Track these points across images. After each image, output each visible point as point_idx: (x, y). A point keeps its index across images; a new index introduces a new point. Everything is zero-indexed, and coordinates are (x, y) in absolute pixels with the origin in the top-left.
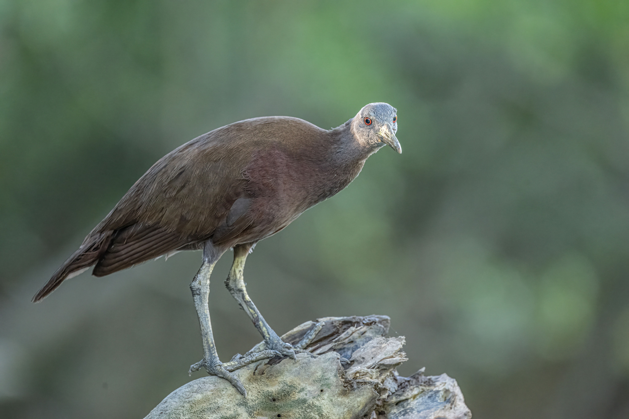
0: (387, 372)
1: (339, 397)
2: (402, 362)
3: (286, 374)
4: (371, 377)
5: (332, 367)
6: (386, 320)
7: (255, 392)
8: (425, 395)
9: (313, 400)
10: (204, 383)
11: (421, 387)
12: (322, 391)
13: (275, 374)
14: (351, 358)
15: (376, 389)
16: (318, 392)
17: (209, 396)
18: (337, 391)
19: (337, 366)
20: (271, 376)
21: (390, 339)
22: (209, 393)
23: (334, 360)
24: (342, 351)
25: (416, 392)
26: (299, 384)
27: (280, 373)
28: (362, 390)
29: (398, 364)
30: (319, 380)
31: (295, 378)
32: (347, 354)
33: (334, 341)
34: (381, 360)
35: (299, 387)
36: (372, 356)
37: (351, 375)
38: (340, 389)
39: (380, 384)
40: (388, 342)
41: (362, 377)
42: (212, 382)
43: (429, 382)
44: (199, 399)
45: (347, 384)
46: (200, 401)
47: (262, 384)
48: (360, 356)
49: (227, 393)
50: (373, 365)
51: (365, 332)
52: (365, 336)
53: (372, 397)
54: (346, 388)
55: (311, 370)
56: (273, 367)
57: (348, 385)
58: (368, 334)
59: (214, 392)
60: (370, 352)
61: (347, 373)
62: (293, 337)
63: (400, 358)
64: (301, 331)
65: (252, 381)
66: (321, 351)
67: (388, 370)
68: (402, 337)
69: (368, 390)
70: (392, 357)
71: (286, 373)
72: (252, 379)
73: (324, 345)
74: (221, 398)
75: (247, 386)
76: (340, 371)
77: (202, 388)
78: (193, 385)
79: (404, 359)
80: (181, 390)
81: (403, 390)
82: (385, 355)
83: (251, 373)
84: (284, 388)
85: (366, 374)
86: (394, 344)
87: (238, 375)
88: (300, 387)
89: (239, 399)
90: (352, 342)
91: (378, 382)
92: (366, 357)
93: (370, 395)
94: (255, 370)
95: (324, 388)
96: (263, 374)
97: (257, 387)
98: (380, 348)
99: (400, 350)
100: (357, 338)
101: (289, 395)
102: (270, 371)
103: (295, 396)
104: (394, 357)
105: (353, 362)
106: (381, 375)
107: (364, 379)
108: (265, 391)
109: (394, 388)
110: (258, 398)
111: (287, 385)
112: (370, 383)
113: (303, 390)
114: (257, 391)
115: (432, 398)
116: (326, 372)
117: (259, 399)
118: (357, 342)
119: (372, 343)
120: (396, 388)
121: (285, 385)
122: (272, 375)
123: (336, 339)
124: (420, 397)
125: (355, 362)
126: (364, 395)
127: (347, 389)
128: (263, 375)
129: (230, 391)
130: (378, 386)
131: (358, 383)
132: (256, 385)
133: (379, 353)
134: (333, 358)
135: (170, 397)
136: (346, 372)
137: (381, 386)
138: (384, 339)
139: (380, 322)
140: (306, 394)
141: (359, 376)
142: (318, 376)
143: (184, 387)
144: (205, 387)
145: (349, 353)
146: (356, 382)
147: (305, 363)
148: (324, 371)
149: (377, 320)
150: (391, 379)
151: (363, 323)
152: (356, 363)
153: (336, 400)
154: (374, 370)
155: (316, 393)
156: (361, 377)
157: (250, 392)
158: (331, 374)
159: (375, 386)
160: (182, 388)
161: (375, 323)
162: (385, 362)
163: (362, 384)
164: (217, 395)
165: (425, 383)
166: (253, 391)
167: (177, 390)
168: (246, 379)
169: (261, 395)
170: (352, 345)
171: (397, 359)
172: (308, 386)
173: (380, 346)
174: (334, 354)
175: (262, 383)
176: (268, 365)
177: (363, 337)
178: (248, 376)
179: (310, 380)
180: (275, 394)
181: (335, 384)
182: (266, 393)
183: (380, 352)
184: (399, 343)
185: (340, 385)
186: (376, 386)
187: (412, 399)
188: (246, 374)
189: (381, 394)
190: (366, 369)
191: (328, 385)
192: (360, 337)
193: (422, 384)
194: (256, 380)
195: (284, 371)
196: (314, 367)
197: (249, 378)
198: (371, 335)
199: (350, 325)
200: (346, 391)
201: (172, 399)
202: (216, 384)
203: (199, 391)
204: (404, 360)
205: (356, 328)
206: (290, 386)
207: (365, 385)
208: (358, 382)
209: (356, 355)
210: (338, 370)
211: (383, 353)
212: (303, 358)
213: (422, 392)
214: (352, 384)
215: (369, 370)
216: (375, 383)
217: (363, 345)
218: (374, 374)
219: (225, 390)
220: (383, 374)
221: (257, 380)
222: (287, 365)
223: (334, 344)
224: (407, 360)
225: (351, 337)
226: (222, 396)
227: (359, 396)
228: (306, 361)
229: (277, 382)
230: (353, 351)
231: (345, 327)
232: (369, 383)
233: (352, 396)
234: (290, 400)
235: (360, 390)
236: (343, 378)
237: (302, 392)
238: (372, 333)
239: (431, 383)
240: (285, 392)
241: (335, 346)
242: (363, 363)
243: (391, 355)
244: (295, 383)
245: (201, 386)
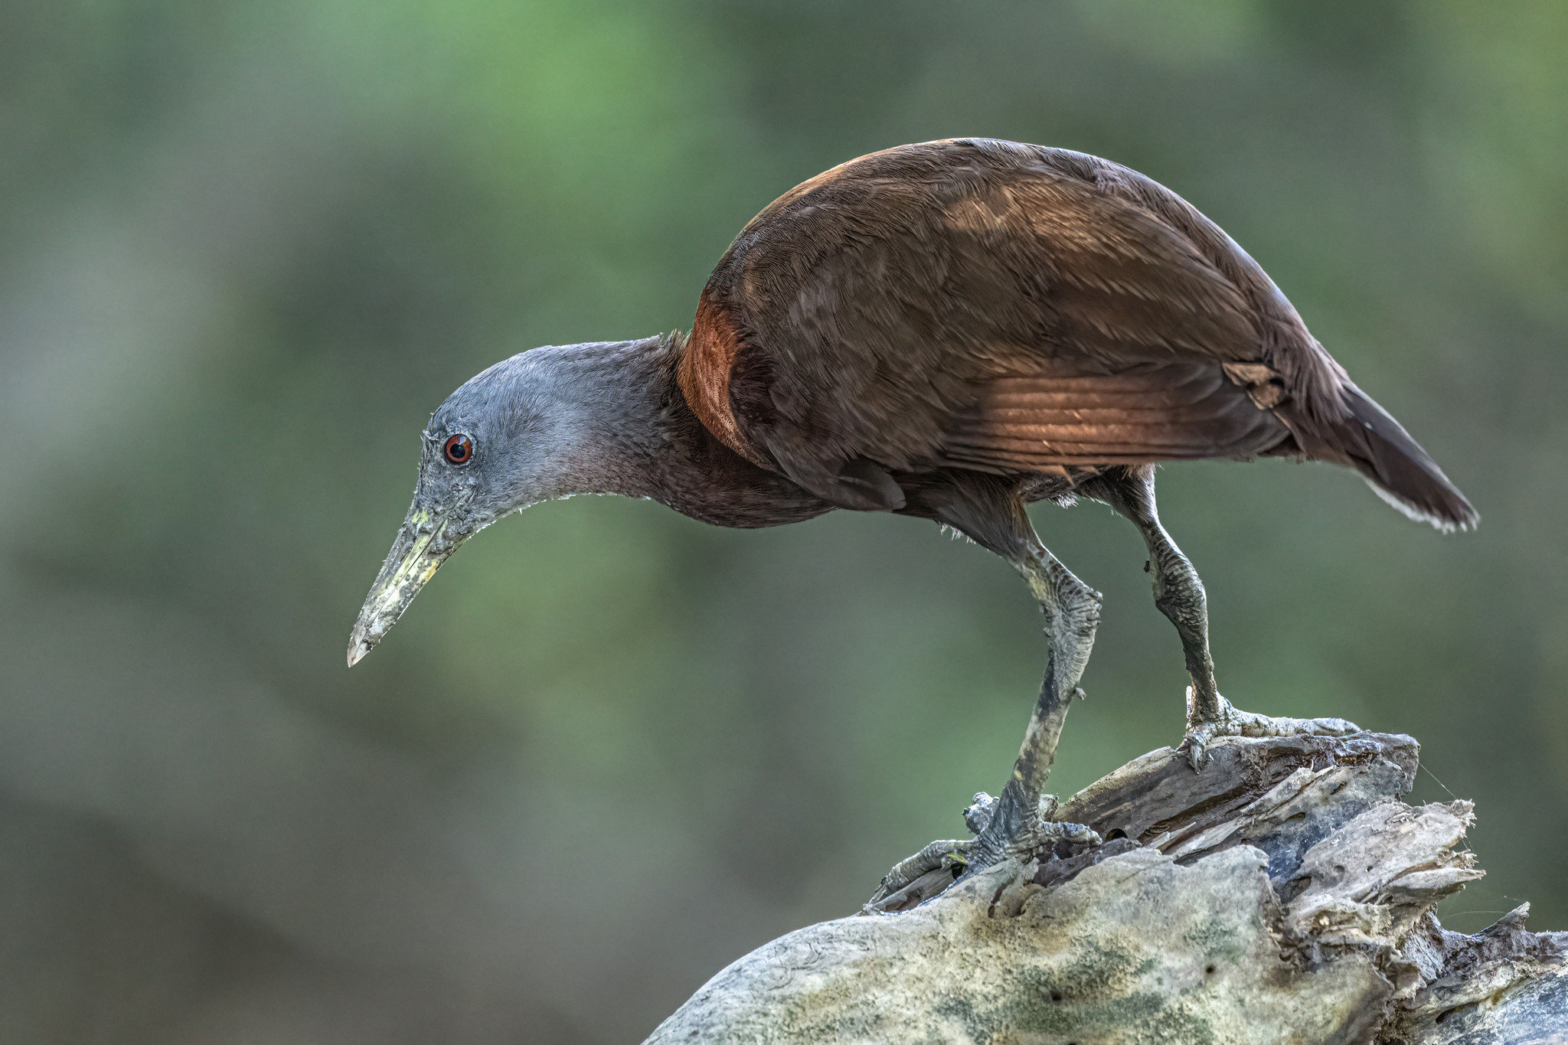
0: (1416, 914)
1: (1265, 992)
2: (1466, 882)
3: (1094, 914)
4: (1367, 928)
5: (1243, 893)
6: (1411, 746)
7: (994, 970)
8: (1530, 990)
9: (1182, 999)
10: (830, 938)
11: (1518, 966)
12: (1210, 970)
13: (1058, 913)
14: (1299, 867)
15: (1382, 968)
16: (1198, 975)
17: (848, 982)
18: (1259, 971)
19: (1258, 893)
20: (1048, 920)
21: (1426, 807)
22: (848, 973)
23: (1251, 872)
24: (1269, 845)
25: (1501, 980)
26: (1137, 948)
27: (1074, 910)
28: (1341, 970)
29: (1451, 888)
30: (1200, 935)
31: (1123, 926)
32: (1284, 854)
33: (1244, 810)
34: (1398, 876)
35: (1135, 957)
36: (1369, 861)
37: (1303, 923)
38: (1270, 967)
39: (1394, 953)
40: (1420, 819)
41: (1340, 930)
42: (857, 937)
43: (1543, 950)
44: (816, 992)
45: (1291, 950)
46: (817, 996)
47: (1017, 947)
48: (1330, 862)
49: (905, 971)
50: (1372, 890)
51: (1342, 785)
52: (1343, 798)
53: (1371, 993)
54: (1288, 963)
55: (1176, 903)
56: (1052, 891)
57: (1293, 954)
58: (1354, 792)
59: (865, 968)
60: (1362, 849)
61: (1293, 914)
62: (1112, 798)
63: (1458, 869)
64: (1137, 777)
65: (983, 935)
66: (1204, 842)
67: (1419, 907)
68: (1465, 803)
69: (1358, 971)
70: (1433, 865)
71: (1093, 910)
72: (984, 929)
73: (1212, 824)
74: (884, 987)
75: (969, 950)
76: (1270, 907)
77: (823, 955)
78: (793, 945)
79: (1473, 871)
80: (755, 961)
81: (1460, 972)
82: (1412, 858)
83: (980, 911)
84: (1088, 959)
85: (1350, 918)
86: (1438, 825)
87: (938, 917)
88: (1139, 958)
89: (943, 992)
90: (1300, 816)
91: (1388, 944)
92: (1350, 865)
93: (1364, 984)
94: (994, 902)
95: (1219, 962)
96: (1019, 912)
97: (1002, 954)
98: (1395, 836)
99: (1459, 845)
100: (1316, 805)
101: (1104, 983)
102: (1041, 905)
103: (1122, 986)
104: (1440, 867)
105: (1307, 878)
106: (1396, 922)
107: (1345, 934)
108: (1026, 968)
109: (1434, 966)
110: (1004, 990)
111: (1097, 949)
112: (1365, 948)
113: (1148, 966)
114: (1001, 968)
115: (1552, 1002)
116: (1223, 910)
117: (1007, 995)
118: (1319, 818)
119: (1369, 821)
120: (1440, 966)
121: (1092, 949)
122: (1049, 917)
123: (1252, 806)
124: (1513, 998)
125: (1313, 879)
126: (1344, 984)
127: (1292, 966)
128: (1020, 918)
129: (916, 966)
130: (1388, 959)
131: (1326, 948)
132: (1000, 947)
133: (1390, 851)
134: (1245, 867)
135: (722, 984)
136: (1287, 912)
137: (1397, 957)
138: (1407, 809)
139: (1388, 754)
140: (1160, 981)
141: (1327, 923)
142: (1198, 922)
143: (766, 953)
144: (833, 954)
145: (1292, 851)
146: (1319, 942)
147: (1155, 880)
148: (1219, 906)
149: (1380, 746)
150: (1424, 938)
151: (1337, 757)
152: (1315, 884)
153: (1255, 1001)
154: (1375, 907)
155: (1190, 978)
156: (1335, 928)
157: (978, 970)
158: (1240, 917)
159: (1380, 956)
160: (757, 954)
161: (1375, 755)
162: (1412, 880)
163: (1340, 949)
164: (872, 979)
165: (1528, 951)
166: (989, 969)
167: (743, 961)
168: (965, 929)
169: (1015, 981)
170: (1301, 827)
171: (1449, 872)
172: (1165, 955)
173: (1394, 830)
174: (1249, 854)
175: (1018, 941)
176: (1037, 886)
177: (1337, 801)
178: (971, 918)
179: (1173, 935)
180: (1060, 980)
181: (1252, 949)
182: (1030, 975)
183: (1394, 849)
184: (1454, 820)
185: (1268, 952)
186: (1382, 957)
187: (1489, 1004)
188: (965, 913)
189: (1398, 984)
190: (1351, 903)
191: (1231, 953)
192: (1325, 800)
193: (1523, 954)
194: (997, 932)
195: (1087, 906)
196: (1184, 894)
197: (976, 926)
198: (1361, 795)
199: (1293, 761)
200: (1288, 972)
201: (726, 989)
202: (870, 944)
203: (816, 964)
204: (1472, 874)
205: (1315, 771)
206: (1106, 954)
207: (1346, 953)
208: (1327, 945)
209: (1315, 858)
210: (1263, 902)
211: (1405, 853)
212: (1149, 865)
213: (1522, 980)
214: (1308, 952)
215: (1361, 907)
216: (1378, 948)
217: (1338, 825)
218: (1377, 918)
219: (899, 963)
220: (1404, 921)
221: (1002, 932)
222: (1096, 887)
223: (1244, 821)
224: (1480, 877)
225: (1297, 801)
226: (889, 981)
227: (1328, 989)
228: (1154, 873)
229: (1065, 940)
230: (1305, 847)
231: (1275, 767)
232: (1359, 948)
233: (1305, 988)
234: (1108, 997)
235: (1332, 969)
236: (1277, 930)
237: (1145, 972)
238: (1366, 786)
239: (1549, 953)
240: (1090, 971)
241: (1247, 826)
242: (1341, 884)
243: (1431, 858)
244: (1125, 945)
245: (820, 950)
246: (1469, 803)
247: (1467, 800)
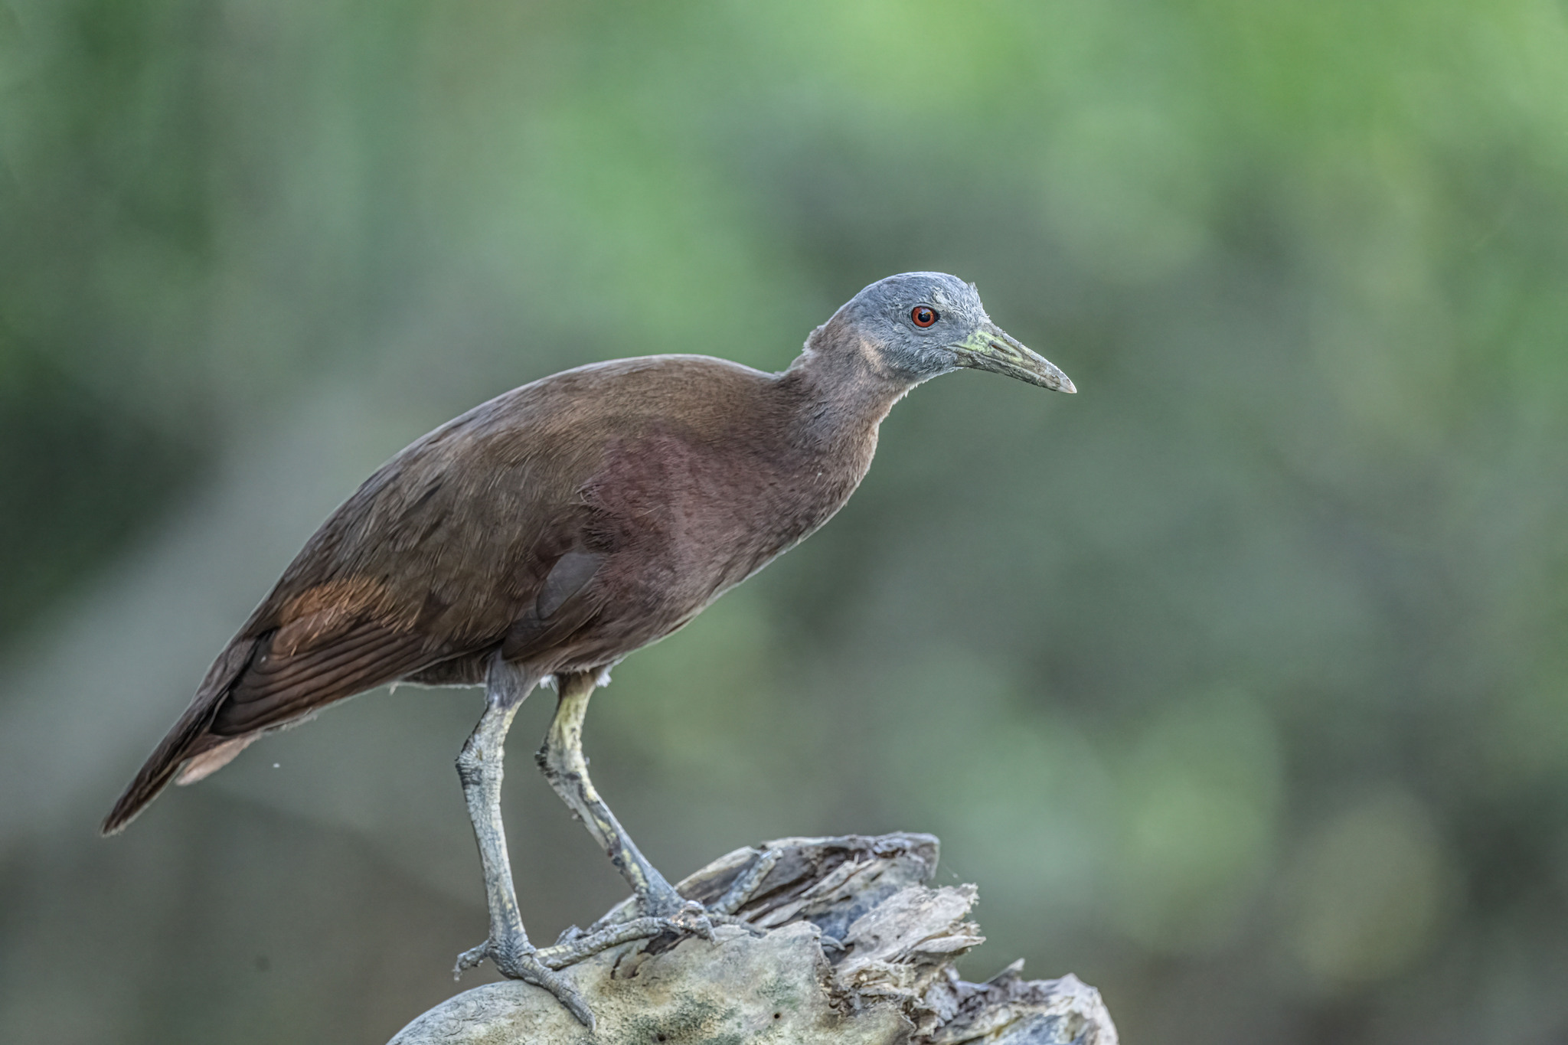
0: (934, 971)
1: (818, 1032)
2: (970, 946)
3: (690, 975)
4: (895, 982)
5: (801, 957)
6: (930, 845)
7: (615, 1019)
8: (1023, 1026)
9: (756, 1038)
10: (492, 997)
11: (1014, 1008)
12: (777, 1016)
13: (664, 977)
14: (845, 937)
15: (907, 1012)
16: (768, 1020)
17: (505, 1030)
18: (814, 1017)
19: (812, 957)
20: (655, 980)
21: (941, 890)
22: (505, 1022)
23: (807, 942)
24: (823, 921)
25: (1002, 1018)
26: (722, 1001)
27: (675, 972)
28: (875, 1015)
29: (961, 951)
30: (770, 990)
31: (711, 985)
32: (836, 927)
33: (805, 895)
34: (920, 943)
35: (721, 1008)
36: (897, 932)
37: (847, 979)
38: (822, 1013)
39: (917, 1001)
40: (936, 899)
41: (874, 984)
42: (511, 996)
43: (1034, 996)
44: (481, 1037)
45: (838, 1000)
46: (481, 1040)
47: (632, 1001)
48: (868, 933)
49: (547, 1021)
50: (900, 954)
51: (878, 875)
52: (880, 884)
53: (898, 1031)
54: (836, 1009)
55: (752, 965)
56: (658, 959)
57: (840, 1002)
58: (887, 879)
59: (518, 1019)
60: (893, 922)
61: (839, 973)
62: (706, 886)
63: (965, 937)
64: (724, 871)
65: (607, 992)
66: (775, 920)
67: (936, 966)
68: (970, 887)
69: (888, 1015)
70: (946, 934)
71: (690, 973)
72: (608, 987)
73: (781, 905)
74: (532, 1033)
75: (596, 1004)
76: (821, 968)
77: (486, 1009)
78: (464, 1002)
79: (976, 938)
80: (435, 1014)
81: (970, 1014)
82: (930, 929)
83: (604, 974)
84: (685, 1009)
85: (882, 975)
86: (949, 904)
87: (573, 979)
88: (724, 1008)
89: (577, 1036)
90: (848, 898)
91: (912, 995)
92: (884, 935)
93: (893, 1025)
94: (615, 967)
95: (783, 1010)
96: (634, 975)
97: (621, 1006)
98: (917, 912)
99: (966, 919)
100: (859, 890)
101: (697, 1027)
102: (650, 969)
103: (711, 1030)
104: (951, 935)
105: (850, 946)
106: (918, 977)
107: (878, 987)
108: (638, 1017)
109: (950, 1009)
110: (622, 1034)
111: (692, 1002)
112: (894, 997)
113: (731, 1013)
114: (620, 1017)
115: (1041, 1034)
116: (786, 971)
117: (625, 1037)
118: (861, 900)
119: (897, 901)
120: (955, 1010)
121: (688, 1002)
122: (656, 978)
123: (811, 891)
124: (1011, 1032)
125: (856, 946)
126: (878, 1026)
127: (839, 1012)
128: (634, 979)
129: (556, 1016)
130: (912, 1006)
131: (864, 999)
132: (619, 1001)
133: (914, 923)
134: (803, 938)
135: (410, 1032)
136: (835, 971)
137: (919, 1004)
138: (926, 892)
139: (915, 850)
140: (739, 1025)
141: (866, 979)
142: (768, 980)
143: (444, 1009)
144: (494, 1009)
145: (841, 925)
146: (859, 994)
147: (736, 949)
148: (783, 968)
149: (908, 844)
150: (943, 988)
151: (875, 853)
152: (857, 949)
153: (811, 1039)
154: (902, 966)
155: (762, 1022)
156: (871, 983)
157: (603, 1019)
158: (799, 976)
159: (906, 1003)
160: (437, 1009)
161: (904, 852)
162: (930, 946)
163: (875, 999)
164: (523, 1027)
165: (1024, 996)
166: (611, 1018)
167: (427, 1014)
168: (593, 989)
169: (631, 1027)
170: (848, 906)
171: (958, 939)
172: (743, 1005)
173: (916, 908)
174: (803, 928)
175: (633, 996)
176: (647, 955)
177: (875, 886)
178: (597, 980)
179: (750, 990)
180: (665, 1025)
181: (808, 1000)
182: (642, 1022)
183: (916, 922)
184: (961, 899)
185: (821, 1002)
186: (908, 1004)
187: (992, 1037)
188: (594, 976)
189: (921, 1024)
190: (883, 964)
191: (793, 1003)
192: (866, 886)
193: (1018, 999)
194: (617, 990)
195: (685, 969)
196: (758, 959)
197: (602, 985)
198: (893, 881)
199: (842, 856)
200: (836, 1016)
201: (414, 1036)
202: (521, 1001)
203: (480, 1016)
204: (975, 941)
205: (859, 863)
206: (699, 1005)
207: (880, 1002)
208: (865, 996)
209: (857, 931)
210: (817, 965)
211: (924, 925)
212: (732, 937)
213: (1017, 1019)
214: (851, 1001)
215: (891, 966)
216: (904, 997)
217: (875, 905)
218: (903, 975)
219: (543, 1015)
220: (925, 977)
221: (621, 990)
222: (691, 954)
223: (804, 903)
224: (981, 943)
225: (845, 887)
226: (536, 1028)
227: (866, 1029)
228: (734, 943)
229: (667, 995)
230: (851, 921)
231: (830, 861)
232: (890, 998)
233: (849, 1029)
234: (700, 1038)
235: (868, 1014)
236: (827, 985)
237: (728, 1019)
238: (897, 875)
239: (1038, 997)
240: (687, 1018)
241: (807, 907)
242: (877, 950)
243: (944, 929)
244: (713, 998)
245: (484, 1006)
246: (973, 887)
247: (971, 883)
